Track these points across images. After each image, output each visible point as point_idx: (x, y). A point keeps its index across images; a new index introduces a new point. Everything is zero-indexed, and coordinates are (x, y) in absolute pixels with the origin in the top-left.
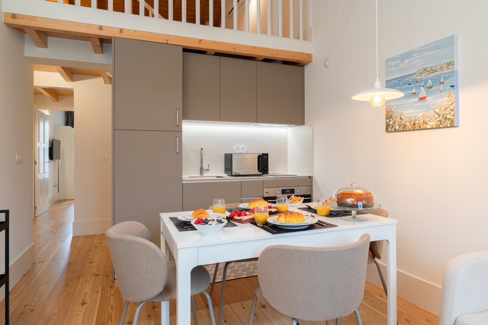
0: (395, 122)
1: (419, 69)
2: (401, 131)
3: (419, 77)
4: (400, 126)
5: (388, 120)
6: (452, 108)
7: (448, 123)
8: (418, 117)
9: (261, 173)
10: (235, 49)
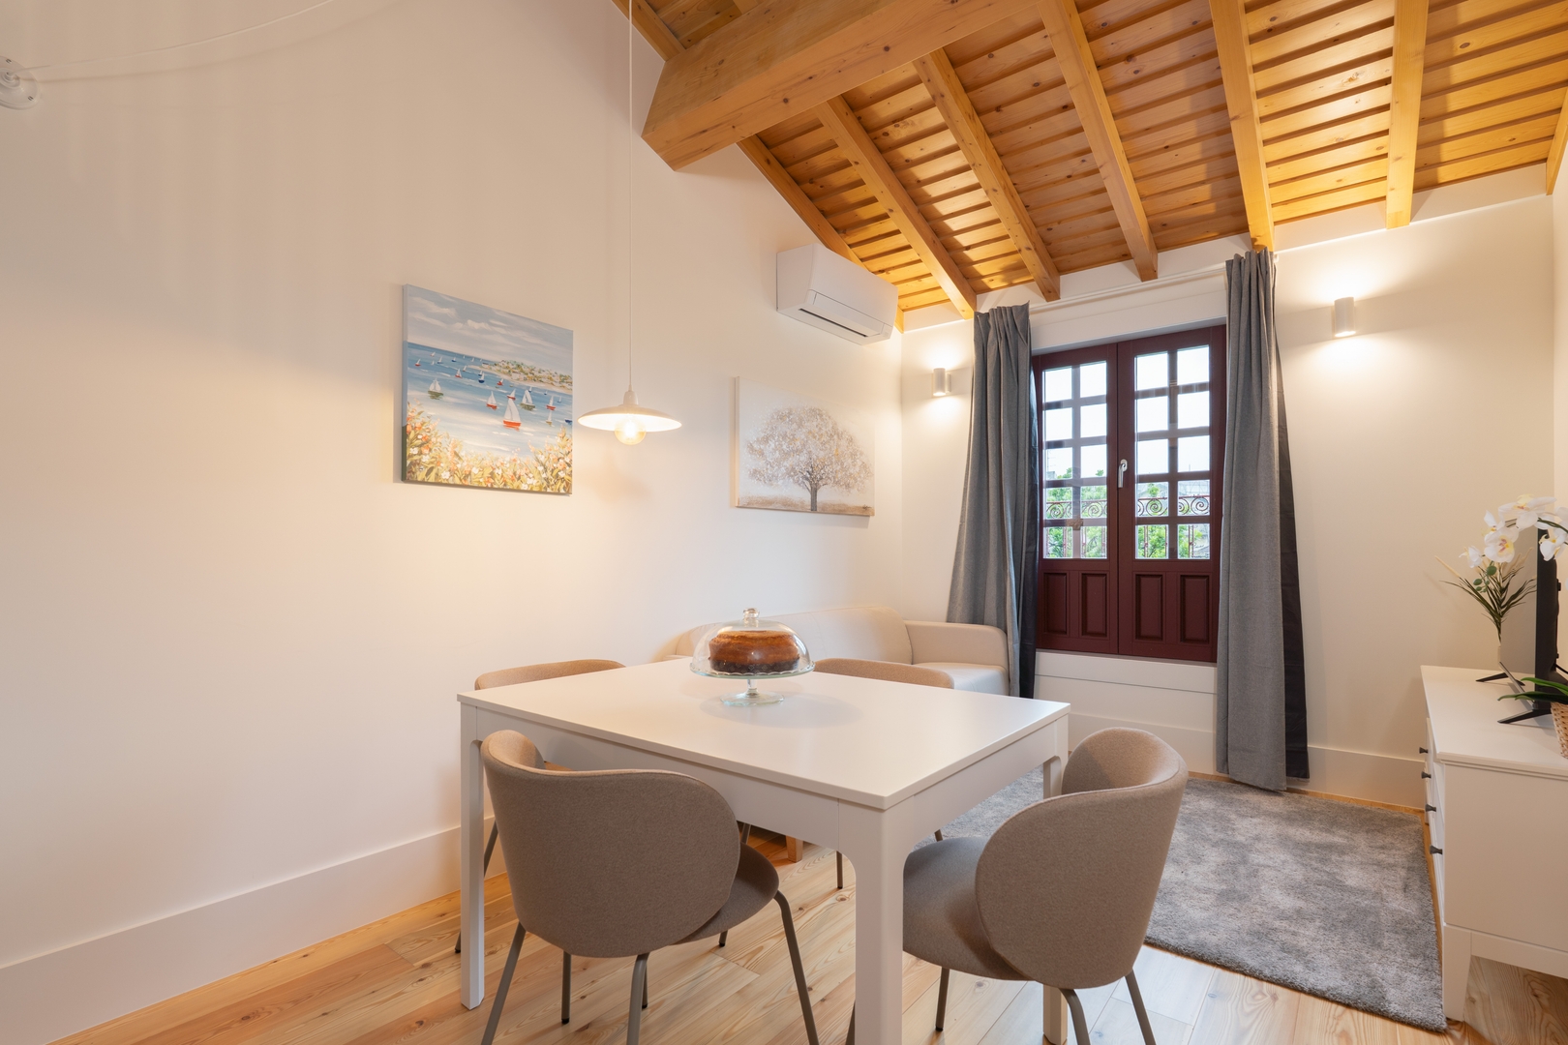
0: (437, 461)
1: (505, 359)
2: (455, 486)
3: (506, 377)
4: (453, 473)
5: (415, 451)
6: (568, 460)
7: (561, 486)
8: (501, 460)
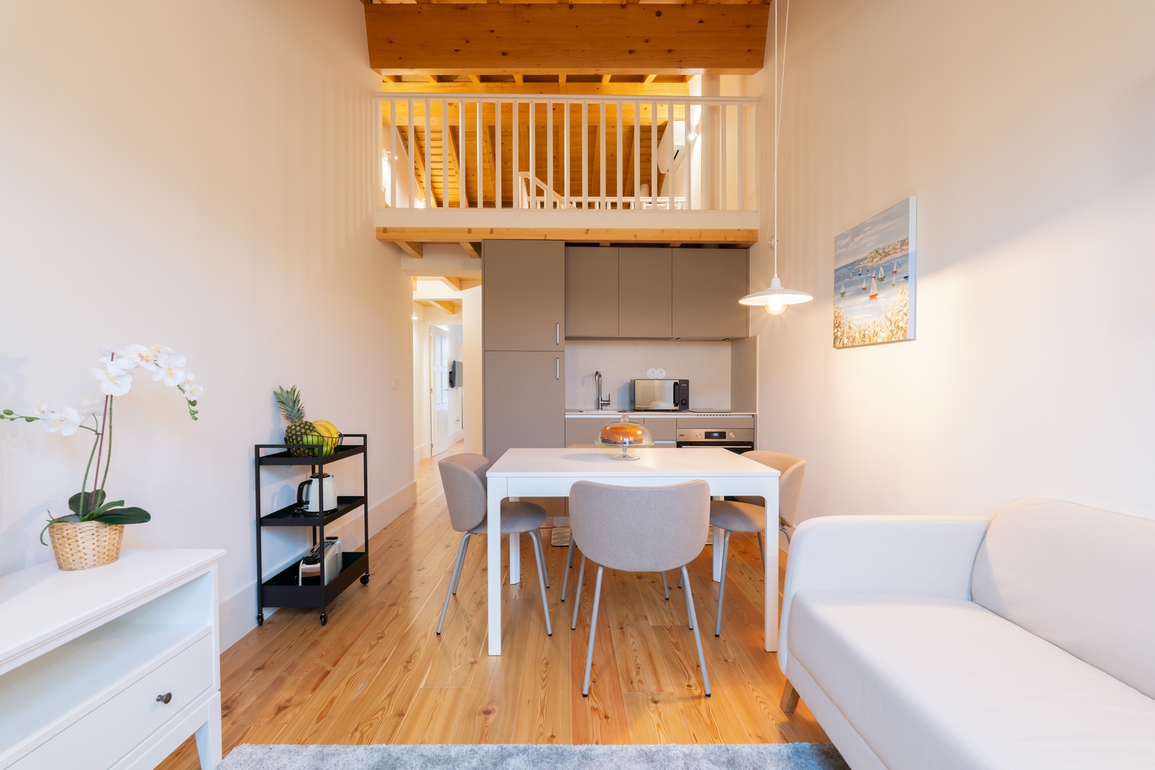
0: (843, 335)
1: (871, 251)
2: (850, 347)
3: (870, 264)
4: (848, 338)
5: (836, 331)
6: (905, 311)
7: (900, 335)
8: (868, 325)
9: (677, 408)
10: (635, 236)
